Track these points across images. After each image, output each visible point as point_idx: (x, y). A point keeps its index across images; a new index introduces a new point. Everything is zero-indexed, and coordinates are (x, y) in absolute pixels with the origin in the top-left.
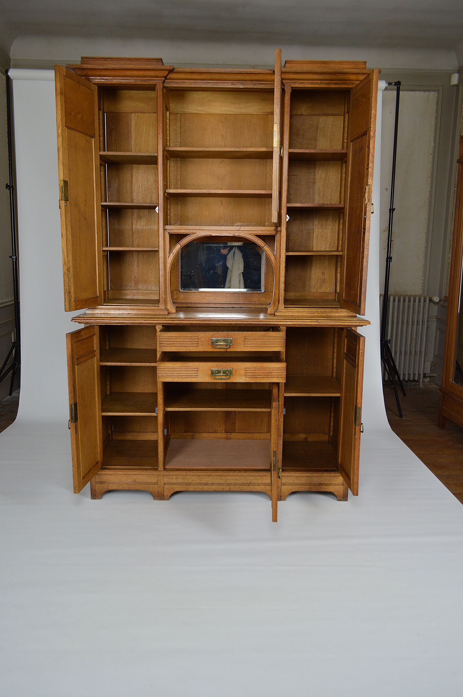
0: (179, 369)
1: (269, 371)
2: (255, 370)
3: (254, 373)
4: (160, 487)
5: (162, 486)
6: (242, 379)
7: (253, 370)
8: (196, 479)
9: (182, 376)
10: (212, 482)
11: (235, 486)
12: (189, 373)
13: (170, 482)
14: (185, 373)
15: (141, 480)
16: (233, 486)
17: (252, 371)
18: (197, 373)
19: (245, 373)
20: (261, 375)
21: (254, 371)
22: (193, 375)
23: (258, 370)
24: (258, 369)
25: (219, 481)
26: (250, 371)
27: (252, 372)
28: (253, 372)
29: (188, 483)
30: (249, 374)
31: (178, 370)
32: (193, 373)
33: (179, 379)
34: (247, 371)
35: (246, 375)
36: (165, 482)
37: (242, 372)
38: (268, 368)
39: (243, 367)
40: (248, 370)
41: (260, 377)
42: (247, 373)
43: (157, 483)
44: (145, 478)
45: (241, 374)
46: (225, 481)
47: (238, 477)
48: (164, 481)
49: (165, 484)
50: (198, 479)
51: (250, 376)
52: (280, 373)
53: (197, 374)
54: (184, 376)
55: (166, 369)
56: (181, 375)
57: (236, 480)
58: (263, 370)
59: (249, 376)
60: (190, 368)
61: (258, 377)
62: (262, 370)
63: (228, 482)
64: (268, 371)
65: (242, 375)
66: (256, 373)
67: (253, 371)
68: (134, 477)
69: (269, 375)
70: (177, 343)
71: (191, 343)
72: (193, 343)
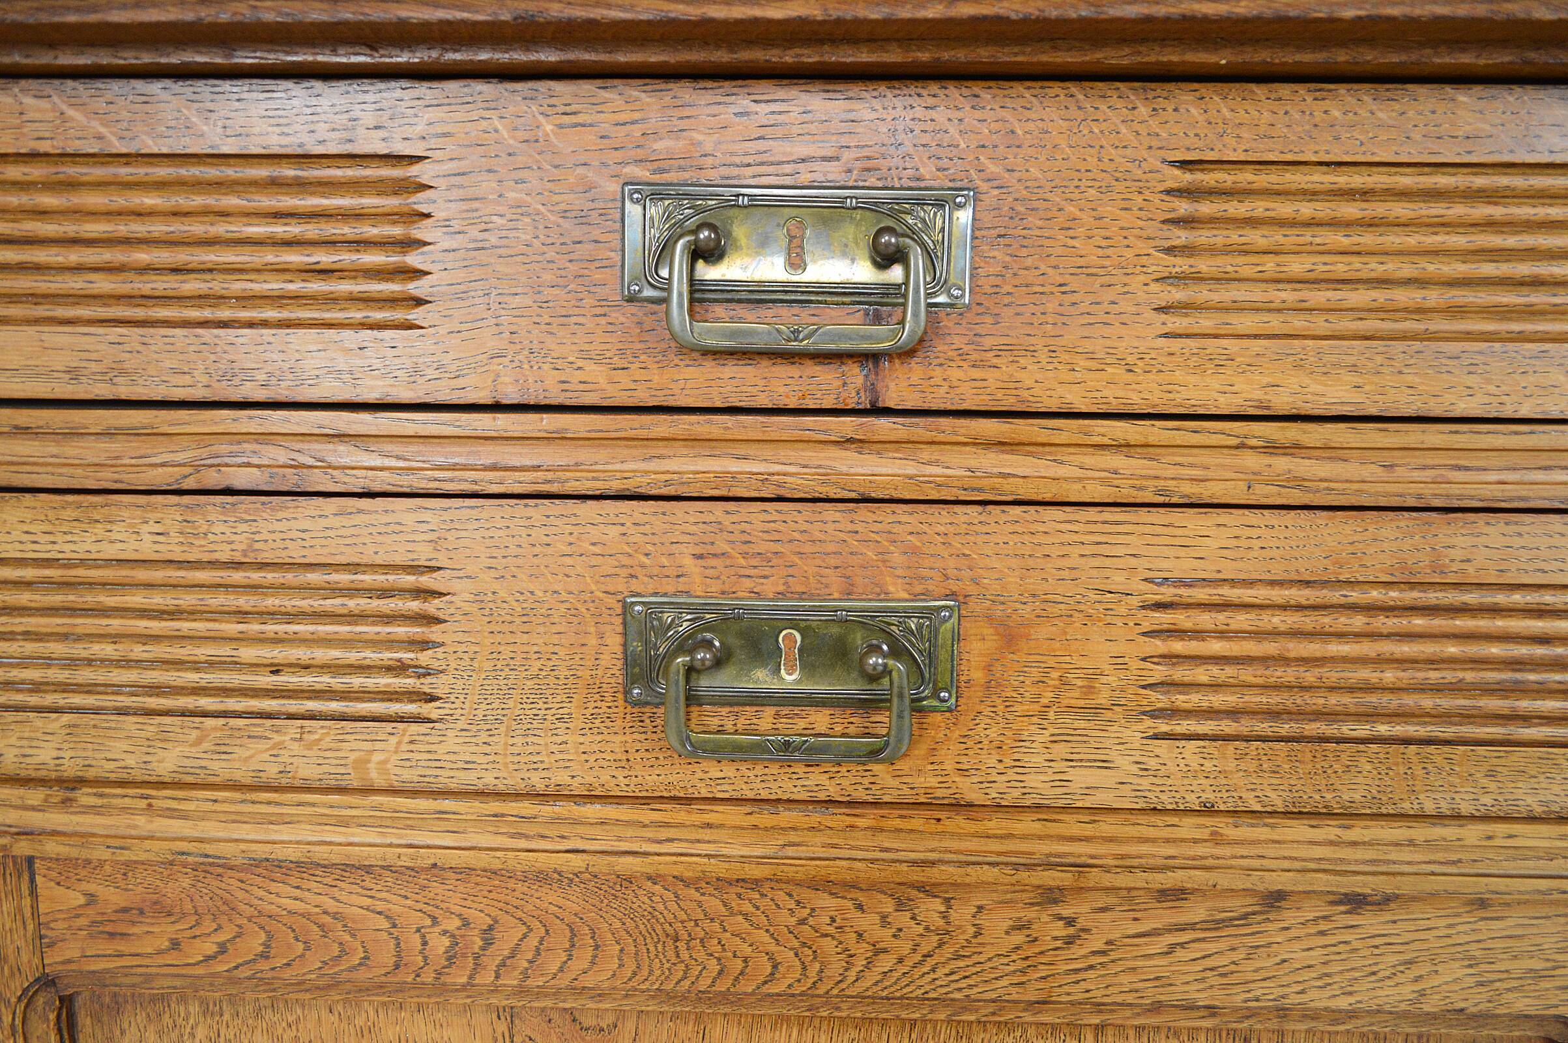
0: (158, 600)
1: (1540, 651)
2: (1308, 621)
3: (1289, 675)
6: (1105, 765)
7: (1277, 620)
9: (206, 703)
12: (301, 654)
14: (248, 653)
17: (1258, 635)
18: (424, 658)
19: (1159, 673)
20: (1409, 700)
21: (1296, 634)
22: (357, 681)
23: (1358, 622)
24: (1354, 608)
26: (1222, 634)
27: (1265, 660)
28: (1284, 660)
30: (1215, 686)
31: (144, 613)
32: (353, 656)
33: (164, 737)
34: (1178, 647)
35: (1160, 700)
38: (1517, 598)
39: (1118, 580)
40: (1206, 620)
41: (1383, 729)
42: (1181, 673)
45: (1089, 690)
51: (1233, 714)
53: (425, 671)
56: (192, 677)
58: (1439, 623)
59: (1212, 713)
60: (314, 577)
61: (1363, 730)
62: (1419, 622)
64: (1523, 651)
65: (1102, 699)
66: (1332, 675)
67: (1269, 648)
69: (1525, 705)
70: (74, 256)
71: (294, 258)
72: (324, 258)
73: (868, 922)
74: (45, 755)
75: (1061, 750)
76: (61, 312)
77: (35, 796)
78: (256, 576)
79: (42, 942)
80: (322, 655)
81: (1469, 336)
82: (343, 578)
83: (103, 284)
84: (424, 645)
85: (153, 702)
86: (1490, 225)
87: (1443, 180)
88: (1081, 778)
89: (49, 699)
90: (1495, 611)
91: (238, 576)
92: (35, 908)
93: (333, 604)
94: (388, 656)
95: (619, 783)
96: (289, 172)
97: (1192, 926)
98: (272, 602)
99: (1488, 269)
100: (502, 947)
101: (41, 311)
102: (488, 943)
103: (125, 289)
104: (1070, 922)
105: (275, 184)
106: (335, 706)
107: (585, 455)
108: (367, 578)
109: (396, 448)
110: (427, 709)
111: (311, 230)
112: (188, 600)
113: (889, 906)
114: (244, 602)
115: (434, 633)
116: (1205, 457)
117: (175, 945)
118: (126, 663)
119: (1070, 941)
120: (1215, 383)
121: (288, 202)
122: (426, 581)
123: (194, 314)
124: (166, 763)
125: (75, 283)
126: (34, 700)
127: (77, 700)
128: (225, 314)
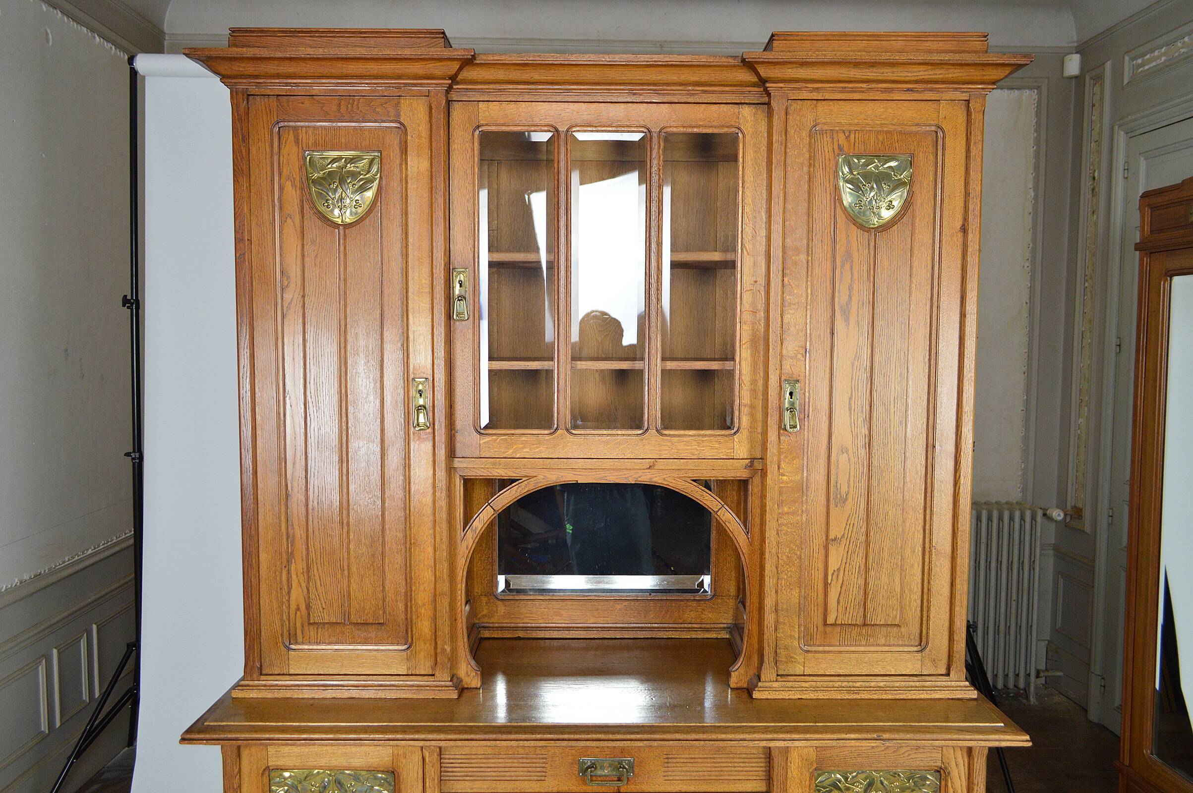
70: (489, 770)
71: (526, 769)
72: (531, 769)
76: (486, 778)
83: (494, 774)
99: (714, 769)
101: (483, 778)
103: (497, 775)
105: (522, 758)
111: (529, 765)
120: (673, 787)
121: (525, 761)
123: (509, 779)
125: (489, 774)
128: (514, 779)
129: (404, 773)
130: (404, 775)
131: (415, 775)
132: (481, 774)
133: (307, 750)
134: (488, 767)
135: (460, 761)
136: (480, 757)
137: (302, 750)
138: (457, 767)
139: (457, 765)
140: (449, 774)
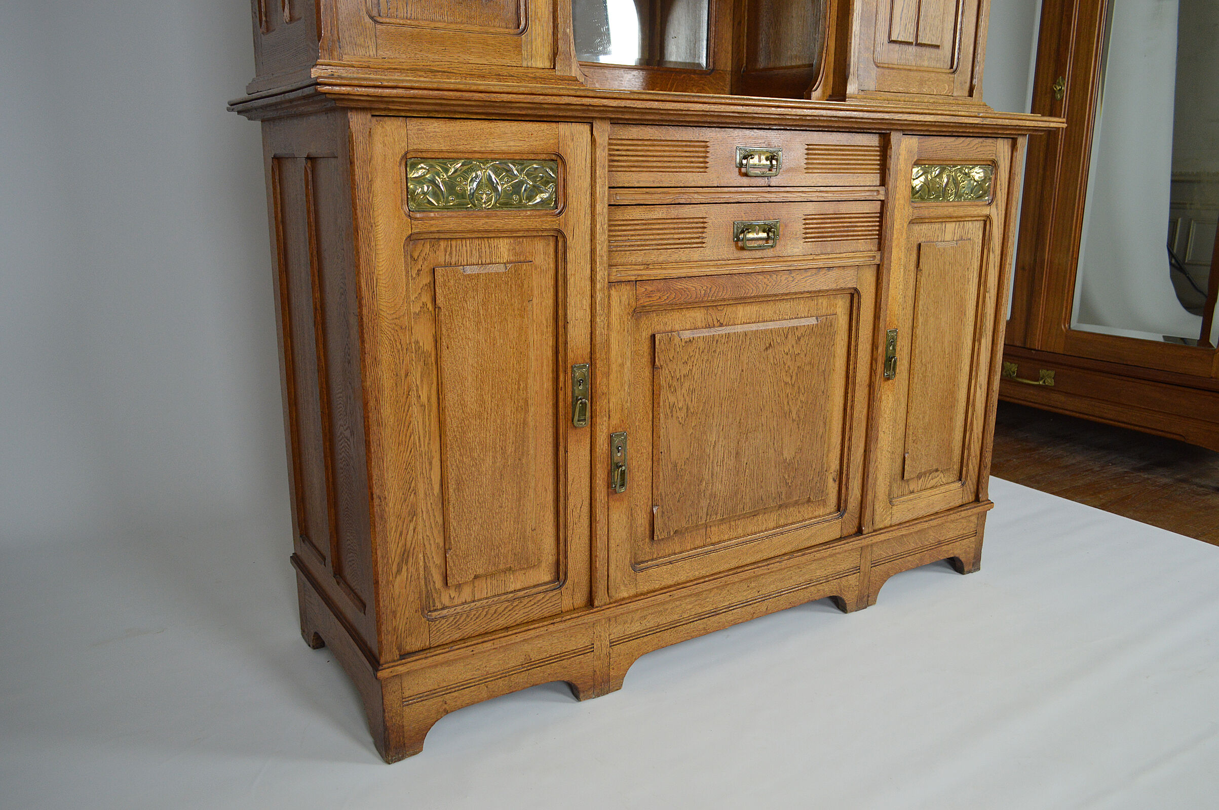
0: (661, 226)
2: (823, 221)
3: (820, 230)
4: (599, 658)
5: (604, 652)
6: (798, 248)
7: (819, 221)
8: (690, 607)
9: (668, 247)
10: (728, 603)
11: (780, 598)
12: (683, 236)
13: (627, 633)
14: (676, 236)
15: (546, 651)
16: (774, 600)
17: (817, 224)
18: (704, 235)
19: (805, 231)
20: (835, 234)
21: (822, 223)
22: (693, 241)
23: (829, 221)
24: (828, 218)
25: (745, 594)
26: (812, 224)
27: (818, 228)
28: (820, 228)
29: (671, 623)
30: (812, 233)
32: (692, 236)
34: (807, 226)
35: (805, 236)
36: (612, 637)
37: (799, 227)
38: (848, 215)
39: (800, 215)
40: (810, 221)
41: (832, 239)
42: (807, 231)
43: (591, 648)
44: (556, 641)
45: (796, 235)
46: (759, 592)
47: (786, 570)
48: (609, 635)
49: (612, 644)
50: (697, 603)
51: (814, 238)
52: (870, 228)
53: (703, 238)
54: (672, 247)
55: (629, 228)
56: (666, 242)
57: (782, 580)
58: (838, 220)
59: (811, 238)
60: (687, 220)
61: (829, 239)
62: (836, 220)
63: (763, 592)
65: (798, 236)
66: (826, 230)
67: (818, 226)
68: (527, 647)
70: (655, 159)
71: (689, 159)
72: (693, 159)
73: (766, 280)
74: (640, 260)
75: (792, 245)
76: (652, 170)
77: (642, 267)
78: (678, 221)
79: (637, 300)
80: (688, 236)
81: (841, 173)
82: (692, 220)
83: (659, 164)
84: (702, 233)
85: (659, 247)
86: (843, 155)
87: (837, 147)
88: (796, 250)
89: (641, 248)
90: (845, 218)
91: (675, 221)
92: (636, 293)
93: (689, 226)
94: (698, 235)
95: (731, 257)
96: (689, 144)
97: (808, 276)
98: (680, 226)
99: (842, 162)
100: (713, 290)
101: (649, 170)
102: (710, 291)
103: (662, 165)
104: (793, 277)
105: (686, 146)
106: (689, 246)
107: (731, 195)
108: (695, 220)
109: (704, 195)
110: (704, 245)
111: (692, 154)
112: (666, 226)
113: (769, 277)
114: (676, 226)
115: (705, 230)
116: (812, 193)
117: (660, 297)
118: (655, 239)
119: (793, 281)
120: (812, 181)
121: (688, 149)
122: (705, 220)
123: (673, 170)
124: (661, 259)
125: (655, 164)
126: (639, 248)
127: (646, 248)
128: (678, 170)
129: (571, 160)
130: (570, 162)
131: (584, 163)
132: (646, 164)
133: (458, 128)
134: (654, 156)
135: (626, 148)
136: (646, 143)
137: (451, 129)
138: (623, 156)
139: (624, 153)
140: (616, 164)
